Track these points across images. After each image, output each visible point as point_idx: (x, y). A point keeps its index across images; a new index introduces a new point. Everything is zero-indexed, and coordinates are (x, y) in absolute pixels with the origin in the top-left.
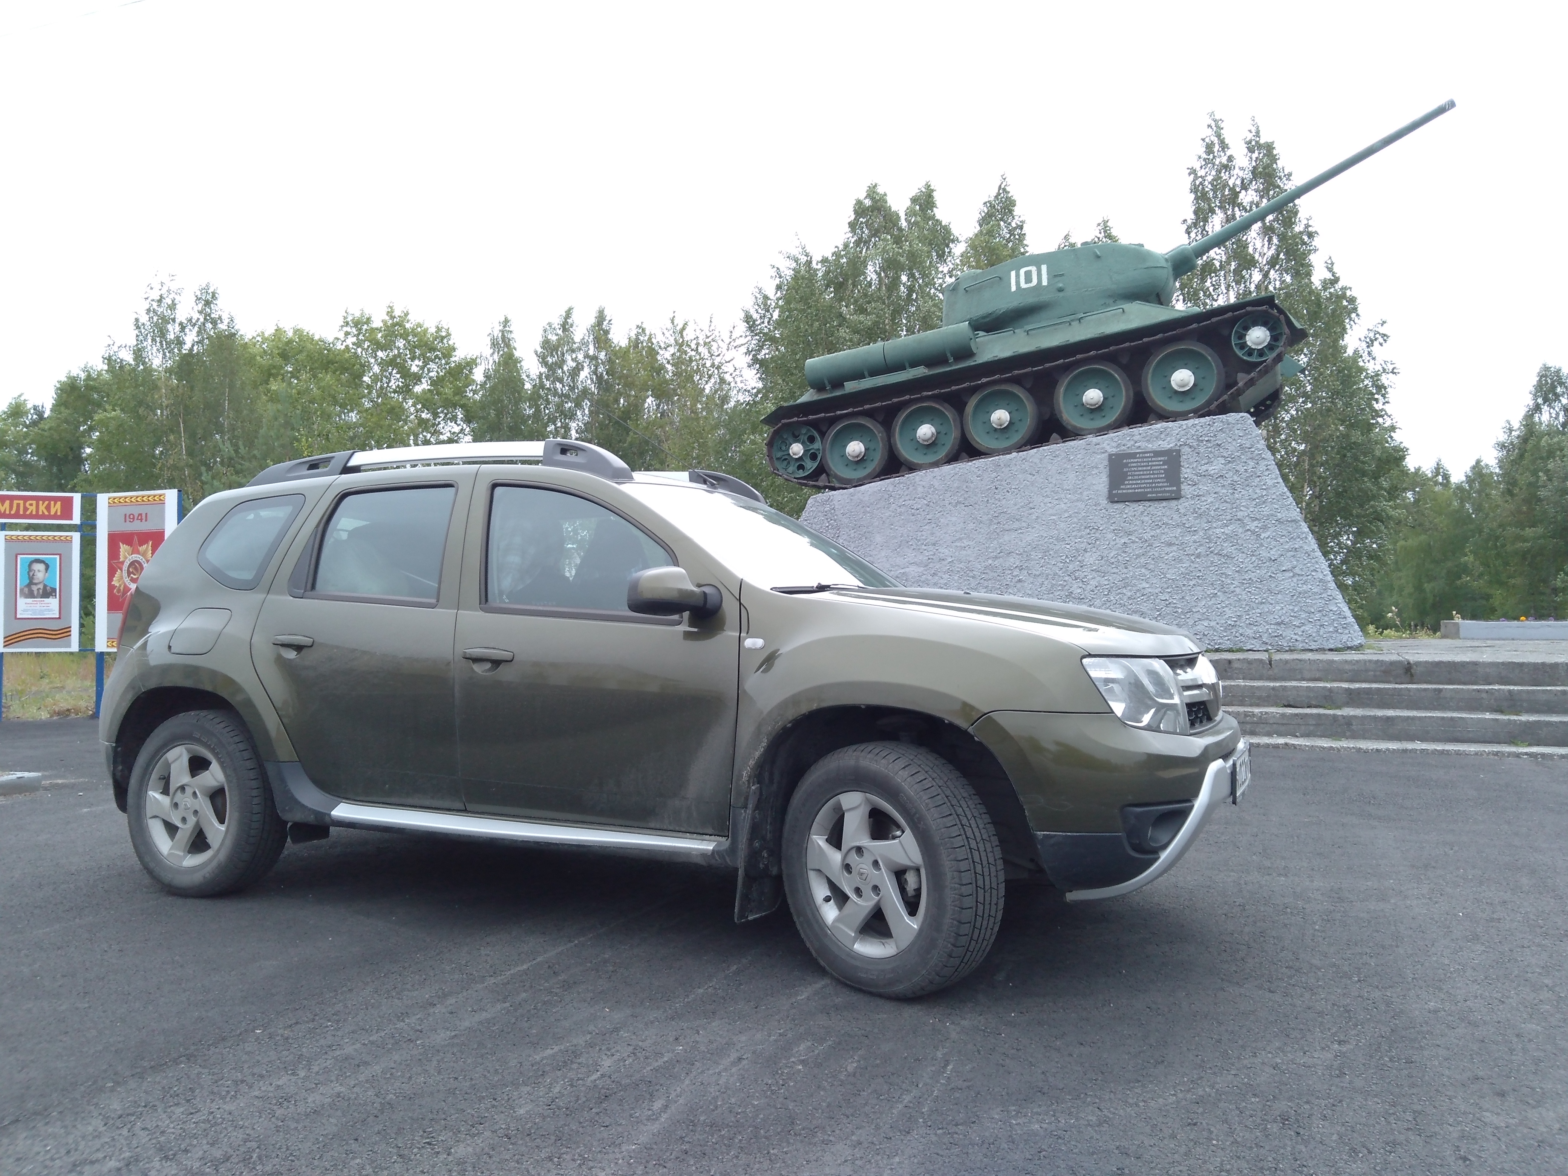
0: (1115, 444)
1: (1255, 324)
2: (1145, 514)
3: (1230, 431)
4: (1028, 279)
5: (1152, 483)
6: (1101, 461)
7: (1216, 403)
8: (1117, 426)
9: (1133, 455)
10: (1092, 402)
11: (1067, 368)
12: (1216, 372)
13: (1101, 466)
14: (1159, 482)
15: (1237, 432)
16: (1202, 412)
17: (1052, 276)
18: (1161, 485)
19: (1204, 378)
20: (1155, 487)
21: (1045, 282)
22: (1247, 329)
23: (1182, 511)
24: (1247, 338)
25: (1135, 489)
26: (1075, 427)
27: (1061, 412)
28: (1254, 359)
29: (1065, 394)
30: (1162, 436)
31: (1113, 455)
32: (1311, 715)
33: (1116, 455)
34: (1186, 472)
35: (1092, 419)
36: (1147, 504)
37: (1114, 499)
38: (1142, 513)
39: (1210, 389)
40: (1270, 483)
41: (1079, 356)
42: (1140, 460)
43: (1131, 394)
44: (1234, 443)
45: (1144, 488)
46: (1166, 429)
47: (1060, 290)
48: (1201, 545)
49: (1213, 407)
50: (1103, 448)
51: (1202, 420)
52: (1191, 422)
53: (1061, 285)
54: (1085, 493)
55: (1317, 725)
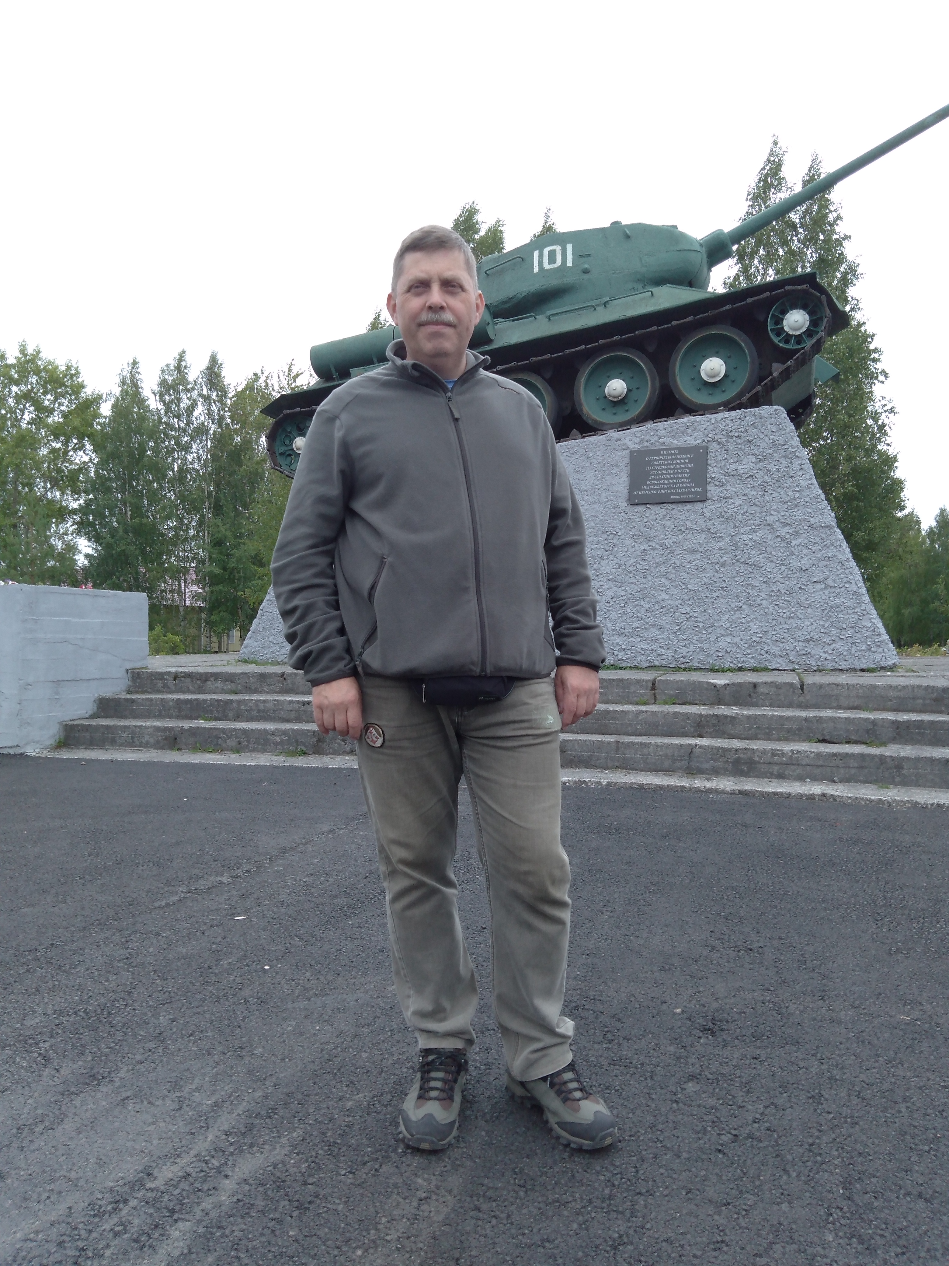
0: (637, 440)
1: (794, 307)
2: (668, 518)
3: (762, 426)
4: (552, 259)
5: (675, 483)
6: (622, 458)
7: (748, 395)
8: (641, 420)
9: (657, 452)
10: (616, 393)
11: (588, 355)
12: (749, 360)
13: (622, 465)
14: (683, 483)
15: (769, 426)
16: (731, 405)
17: (579, 256)
18: (686, 485)
19: (736, 368)
20: (679, 488)
21: (569, 263)
22: (784, 312)
23: (707, 514)
24: (785, 322)
25: (657, 489)
26: (596, 421)
27: (581, 404)
28: (791, 346)
29: (587, 383)
30: (689, 431)
31: (635, 451)
32: (853, 755)
33: (638, 451)
34: (714, 471)
35: (615, 414)
36: (670, 506)
37: (633, 501)
38: (664, 516)
39: (742, 379)
40: (803, 483)
41: (602, 342)
42: (663, 458)
43: (657, 384)
44: (766, 439)
45: (668, 488)
46: (693, 423)
47: (586, 272)
48: (727, 553)
49: (744, 399)
50: (624, 444)
51: (733, 413)
52: (720, 416)
53: (586, 266)
54: (604, 494)
55: (861, 768)
